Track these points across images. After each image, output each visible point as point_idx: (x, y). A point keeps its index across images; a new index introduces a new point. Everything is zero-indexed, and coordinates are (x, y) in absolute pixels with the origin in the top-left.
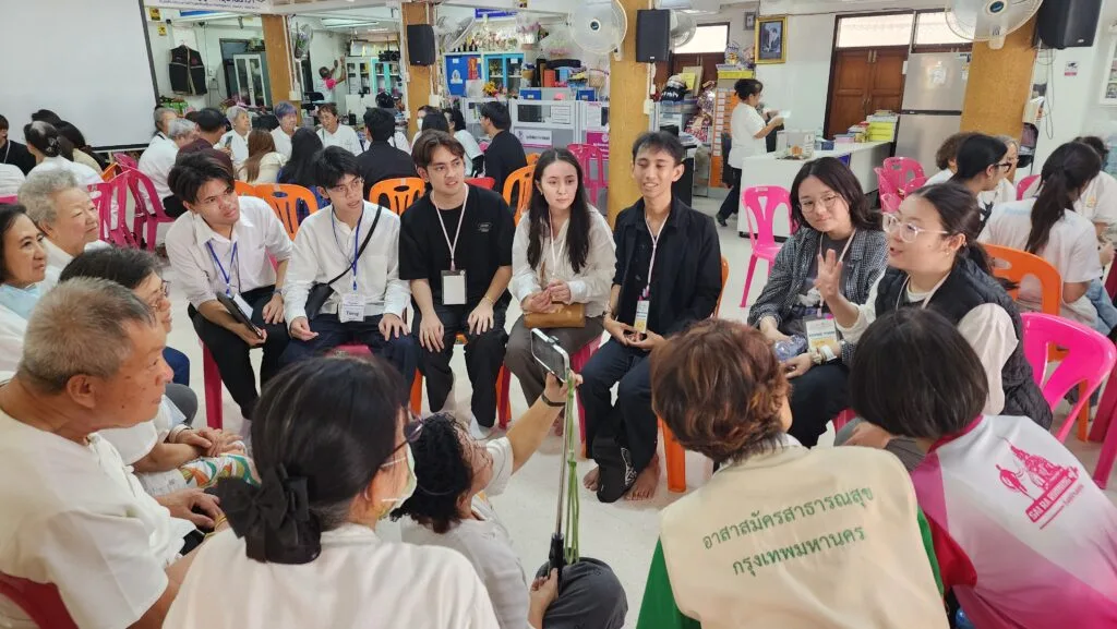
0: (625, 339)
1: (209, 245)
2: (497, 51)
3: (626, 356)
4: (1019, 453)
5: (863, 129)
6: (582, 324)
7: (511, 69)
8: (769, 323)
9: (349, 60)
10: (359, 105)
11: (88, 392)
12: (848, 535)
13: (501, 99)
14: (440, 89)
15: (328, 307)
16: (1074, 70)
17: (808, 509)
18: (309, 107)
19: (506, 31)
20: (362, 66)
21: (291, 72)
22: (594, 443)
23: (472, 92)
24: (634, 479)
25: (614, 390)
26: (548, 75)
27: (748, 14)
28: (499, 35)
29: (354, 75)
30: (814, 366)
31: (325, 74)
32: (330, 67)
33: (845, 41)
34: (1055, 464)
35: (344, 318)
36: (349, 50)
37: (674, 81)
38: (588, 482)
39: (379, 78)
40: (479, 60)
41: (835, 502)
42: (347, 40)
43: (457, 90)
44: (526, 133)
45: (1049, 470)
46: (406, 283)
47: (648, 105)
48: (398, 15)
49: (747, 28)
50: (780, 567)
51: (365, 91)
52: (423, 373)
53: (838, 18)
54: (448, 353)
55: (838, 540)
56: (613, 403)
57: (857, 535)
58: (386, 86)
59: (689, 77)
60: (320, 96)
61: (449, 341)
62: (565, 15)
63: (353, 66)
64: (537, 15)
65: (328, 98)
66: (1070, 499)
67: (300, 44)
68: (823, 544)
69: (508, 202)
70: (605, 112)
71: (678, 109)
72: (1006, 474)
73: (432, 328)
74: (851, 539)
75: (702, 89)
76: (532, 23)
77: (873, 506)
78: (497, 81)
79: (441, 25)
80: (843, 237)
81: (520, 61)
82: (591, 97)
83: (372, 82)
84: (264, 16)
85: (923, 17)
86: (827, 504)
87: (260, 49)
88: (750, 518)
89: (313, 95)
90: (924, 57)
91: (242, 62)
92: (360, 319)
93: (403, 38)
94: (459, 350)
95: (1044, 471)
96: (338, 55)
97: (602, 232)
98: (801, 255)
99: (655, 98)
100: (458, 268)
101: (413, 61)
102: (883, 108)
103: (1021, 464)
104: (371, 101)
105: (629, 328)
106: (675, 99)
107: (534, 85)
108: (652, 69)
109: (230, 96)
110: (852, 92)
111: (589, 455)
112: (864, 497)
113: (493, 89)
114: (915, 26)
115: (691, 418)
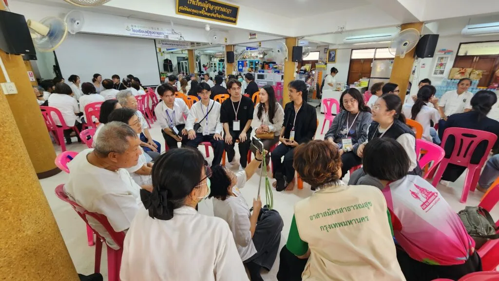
0: (286, 143)
1: (167, 111)
2: (252, 59)
3: (286, 149)
4: (417, 186)
5: (358, 83)
6: (273, 138)
7: (256, 64)
8: (331, 140)
9: (211, 62)
10: (213, 75)
11: (115, 157)
12: (363, 219)
13: (253, 73)
14: (235, 70)
15: (200, 131)
16: (424, 66)
17: (348, 209)
18: (200, 75)
19: (255, 54)
20: (215, 64)
21: (195, 65)
22: (276, 174)
23: (244, 71)
24: (287, 185)
25: (282, 158)
26: (266, 66)
27: (325, 49)
28: (253, 55)
29: (212, 66)
30: (344, 153)
31: (204, 66)
32: (206, 64)
33: (354, 57)
34: (430, 191)
35: (204, 134)
36: (211, 59)
37: (303, 68)
38: (273, 185)
39: (219, 67)
40: (247, 62)
41: (358, 207)
42: (211, 57)
43: (240, 70)
44: (260, 82)
45: (428, 193)
46: (222, 124)
47: (295, 74)
48: (224, 50)
49: (325, 53)
50: (338, 229)
51: (215, 71)
52: (226, 151)
53: (352, 50)
54: (233, 145)
55: (359, 221)
56: (282, 162)
57: (366, 219)
58: (221, 69)
59: (307, 67)
60: (203, 72)
61: (234, 141)
62: (272, 49)
63: (212, 64)
64: (264, 49)
65: (205, 73)
66: (436, 203)
67: (198, 57)
68: (354, 222)
69: (253, 101)
70: (282, 77)
71: (304, 76)
72: (413, 193)
73: (229, 138)
74: (364, 220)
75: (311, 71)
76: (262, 51)
77: (372, 208)
78: (252, 68)
79: (236, 51)
80: (355, 113)
81: (259, 62)
82: (278, 72)
83: (217, 69)
84: (188, 50)
85: (378, 50)
86: (355, 208)
87: (187, 59)
88: (327, 211)
89: (200, 71)
90: (378, 62)
91: (182, 63)
92: (208, 134)
93: (226, 56)
94: (237, 145)
95: (426, 193)
96: (208, 61)
97: (280, 110)
98: (342, 119)
99: (297, 72)
100: (238, 119)
101: (228, 62)
102: (364, 77)
103: (418, 190)
104: (216, 73)
105: (287, 140)
106: (303, 73)
107: (262, 69)
108: (297, 64)
109: (179, 72)
110: (356, 72)
111: (274, 177)
112: (369, 205)
113: (251, 70)
114: (375, 53)
115: (307, 169)
